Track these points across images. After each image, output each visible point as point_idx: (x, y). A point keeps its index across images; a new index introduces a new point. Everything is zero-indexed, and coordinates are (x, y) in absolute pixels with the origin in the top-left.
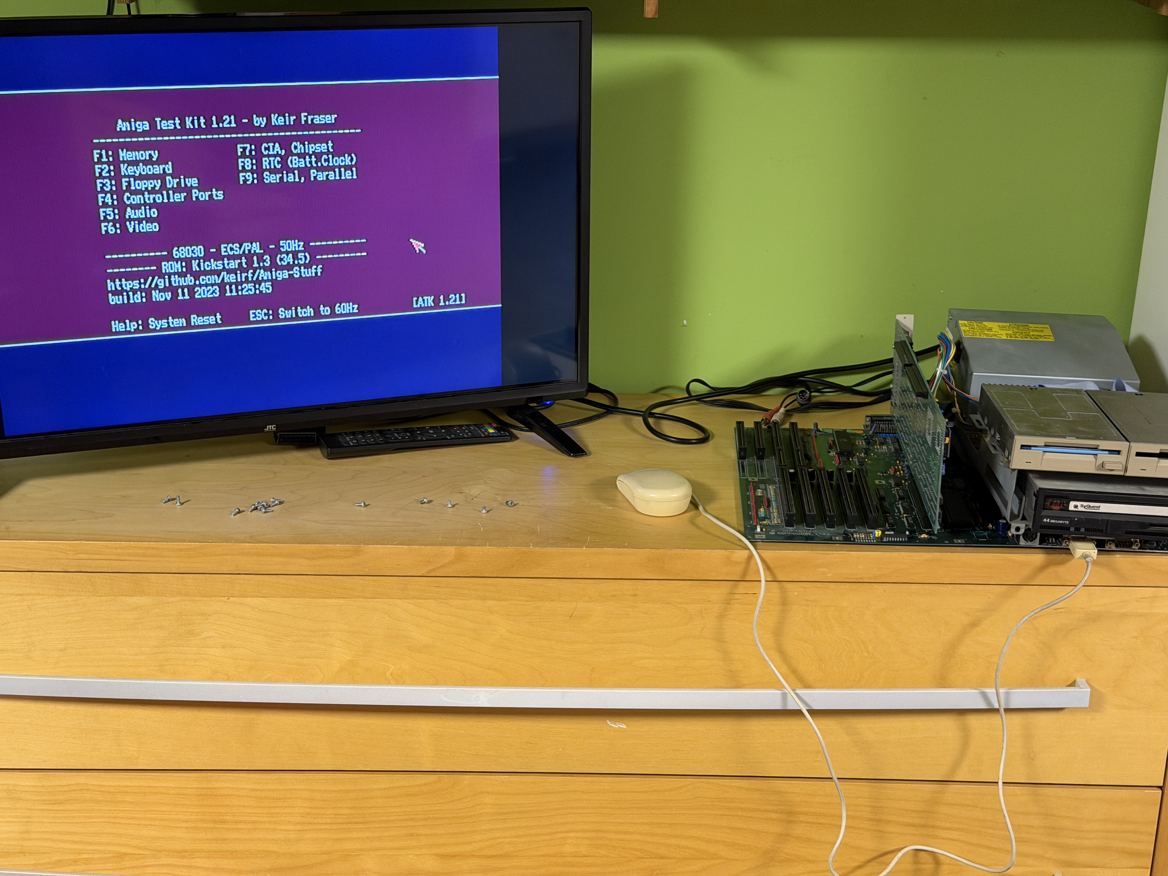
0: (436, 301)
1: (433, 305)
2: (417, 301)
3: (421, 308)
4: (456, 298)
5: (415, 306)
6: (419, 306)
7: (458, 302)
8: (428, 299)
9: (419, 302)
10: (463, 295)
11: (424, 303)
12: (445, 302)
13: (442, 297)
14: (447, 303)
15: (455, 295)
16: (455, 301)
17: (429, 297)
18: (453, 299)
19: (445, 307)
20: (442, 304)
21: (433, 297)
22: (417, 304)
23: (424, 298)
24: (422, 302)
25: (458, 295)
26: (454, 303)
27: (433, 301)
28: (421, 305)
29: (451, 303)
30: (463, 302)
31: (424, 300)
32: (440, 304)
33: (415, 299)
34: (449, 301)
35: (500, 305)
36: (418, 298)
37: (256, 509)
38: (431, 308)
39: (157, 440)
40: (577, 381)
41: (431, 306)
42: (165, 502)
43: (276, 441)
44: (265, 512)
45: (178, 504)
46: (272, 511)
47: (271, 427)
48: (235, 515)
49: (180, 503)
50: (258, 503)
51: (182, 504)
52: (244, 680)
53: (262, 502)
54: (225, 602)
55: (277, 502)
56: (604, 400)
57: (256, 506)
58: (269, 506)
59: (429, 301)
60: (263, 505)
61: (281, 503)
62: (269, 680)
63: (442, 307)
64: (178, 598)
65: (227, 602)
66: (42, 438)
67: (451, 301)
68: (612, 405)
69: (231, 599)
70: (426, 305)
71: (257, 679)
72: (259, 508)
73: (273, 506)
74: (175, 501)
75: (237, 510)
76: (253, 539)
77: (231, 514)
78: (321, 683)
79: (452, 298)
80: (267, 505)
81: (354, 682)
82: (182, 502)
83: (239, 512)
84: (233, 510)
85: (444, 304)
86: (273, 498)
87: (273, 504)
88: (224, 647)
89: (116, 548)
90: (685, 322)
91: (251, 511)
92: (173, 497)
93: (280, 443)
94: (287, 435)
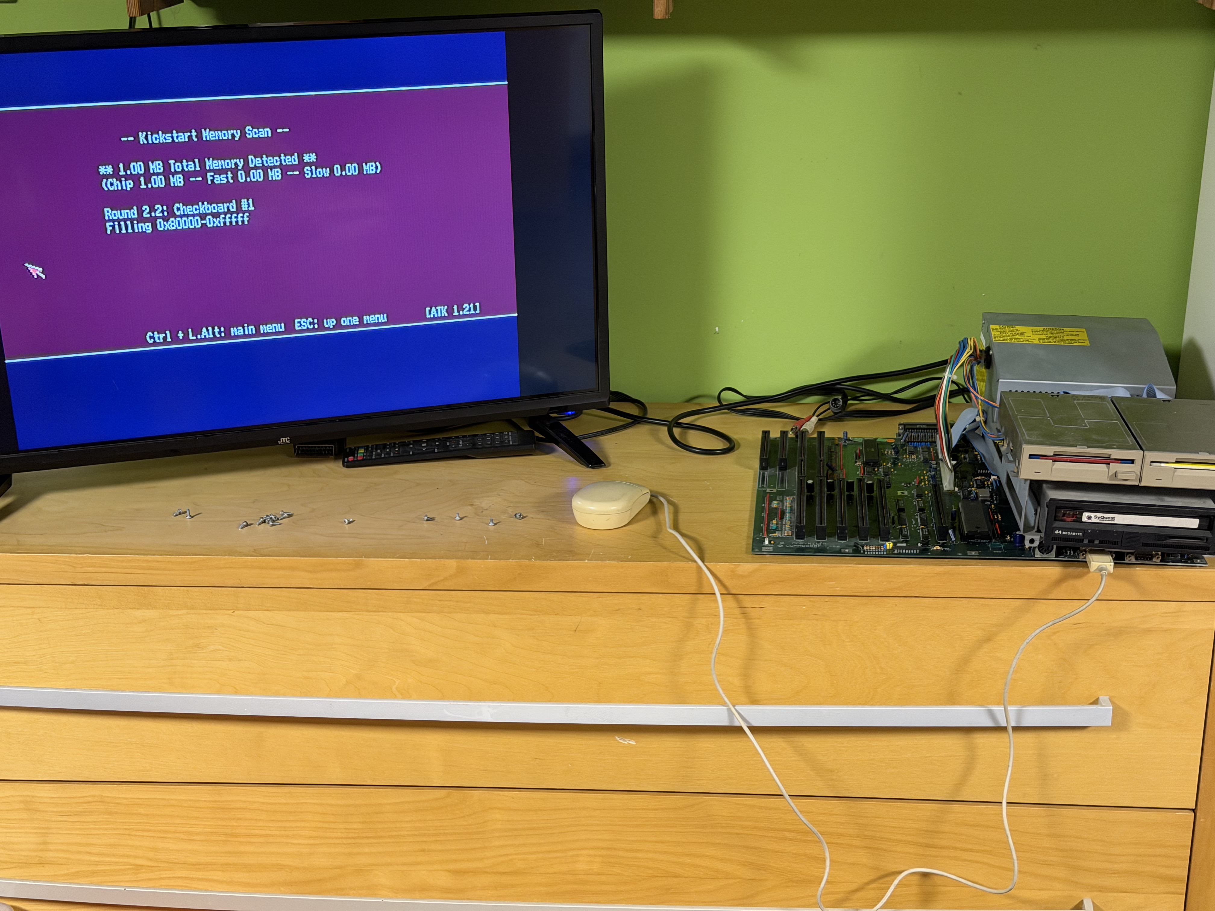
0: (450, 311)
1: (446, 315)
2: (430, 311)
3: (434, 319)
4: (470, 308)
5: (428, 316)
6: (432, 316)
7: (472, 312)
8: (441, 309)
9: (432, 312)
10: (477, 304)
11: (437, 313)
12: (458, 312)
13: (455, 307)
14: (461, 313)
15: (469, 305)
16: (469, 310)
17: (442, 307)
18: (467, 309)
19: (460, 316)
20: (456, 313)
21: (446, 307)
22: (430, 313)
23: (437, 308)
24: (435, 312)
25: (472, 305)
26: (468, 313)
27: (447, 311)
28: (434, 315)
29: (465, 313)
30: (478, 311)
31: (437, 310)
32: (454, 314)
33: (428, 309)
34: (463, 311)
35: (516, 315)
36: (431, 308)
37: (264, 522)
38: (444, 318)
39: (175, 452)
40: (599, 391)
41: (445, 316)
42: (176, 516)
43: (295, 453)
44: (273, 525)
45: (188, 517)
46: (280, 524)
47: (285, 440)
48: (242, 528)
49: (190, 516)
50: (267, 516)
51: (192, 517)
52: (252, 694)
53: (270, 515)
54: (229, 615)
55: (285, 515)
56: (633, 410)
57: (264, 519)
58: (278, 519)
59: (443, 311)
60: (271, 518)
61: (290, 516)
62: (277, 694)
63: (456, 317)
64: (184, 611)
65: (231, 615)
66: (56, 451)
67: (465, 310)
68: (641, 415)
69: (237, 612)
70: (439, 315)
71: (266, 692)
72: (266, 521)
73: (281, 519)
74: (185, 515)
75: (245, 523)
76: (257, 553)
77: (238, 528)
78: (328, 696)
79: (466, 307)
80: (275, 518)
81: (360, 696)
82: (192, 515)
83: (247, 525)
84: (241, 523)
85: (457, 314)
86: (283, 511)
87: (282, 518)
88: (230, 660)
89: (123, 561)
90: (717, 329)
91: (259, 524)
92: (183, 511)
93: (298, 455)
94: (305, 447)
